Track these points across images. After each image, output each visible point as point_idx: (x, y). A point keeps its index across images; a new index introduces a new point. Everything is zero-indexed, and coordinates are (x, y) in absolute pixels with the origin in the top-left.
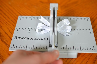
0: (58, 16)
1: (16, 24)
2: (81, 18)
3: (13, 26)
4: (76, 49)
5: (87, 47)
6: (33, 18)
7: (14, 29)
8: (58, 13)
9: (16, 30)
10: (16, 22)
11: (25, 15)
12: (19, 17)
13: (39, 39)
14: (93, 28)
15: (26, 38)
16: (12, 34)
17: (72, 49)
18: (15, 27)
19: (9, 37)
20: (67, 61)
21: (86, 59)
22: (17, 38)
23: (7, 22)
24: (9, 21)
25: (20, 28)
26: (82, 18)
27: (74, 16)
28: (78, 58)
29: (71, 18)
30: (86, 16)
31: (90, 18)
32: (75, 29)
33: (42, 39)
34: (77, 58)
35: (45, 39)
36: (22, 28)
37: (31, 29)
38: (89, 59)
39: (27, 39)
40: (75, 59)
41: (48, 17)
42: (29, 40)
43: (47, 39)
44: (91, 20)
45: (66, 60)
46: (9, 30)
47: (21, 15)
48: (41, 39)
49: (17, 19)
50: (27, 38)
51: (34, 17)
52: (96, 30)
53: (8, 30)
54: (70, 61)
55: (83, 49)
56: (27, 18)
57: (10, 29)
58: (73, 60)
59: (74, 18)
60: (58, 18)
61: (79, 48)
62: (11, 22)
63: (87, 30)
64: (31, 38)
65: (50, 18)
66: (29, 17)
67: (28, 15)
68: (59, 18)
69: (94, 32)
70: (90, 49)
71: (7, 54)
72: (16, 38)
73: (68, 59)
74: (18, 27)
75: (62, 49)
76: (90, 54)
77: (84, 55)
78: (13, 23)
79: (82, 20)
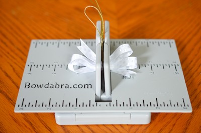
0: (111, 37)
1: (26, 56)
2: (157, 41)
3: (22, 59)
4: (149, 105)
5: (170, 100)
6: (60, 44)
7: (24, 67)
8: (111, 33)
9: (27, 69)
10: (28, 51)
11: (45, 38)
12: (33, 42)
13: (75, 86)
14: (182, 63)
15: (47, 86)
16: (20, 78)
17: (141, 105)
18: (25, 62)
19: (14, 82)
21: (168, 126)
22: (30, 85)
23: (8, 53)
24: (12, 51)
25: (36, 66)
26: (160, 41)
27: (143, 37)
28: (153, 123)
29: (138, 43)
31: (176, 42)
32: (147, 66)
34: (151, 123)
35: (86, 86)
36: (39, 66)
37: (57, 66)
38: (174, 125)
39: (49, 87)
40: (147, 126)
41: (91, 41)
43: (90, 86)
44: (178, 47)
45: (127, 128)
46: (14, 69)
48: (77, 86)
49: (29, 44)
50: (50, 86)
51: (63, 41)
52: (187, 67)
53: (11, 68)
54: (137, 130)
55: (163, 105)
56: (49, 44)
57: (14, 65)
58: (143, 128)
59: (143, 43)
60: (111, 42)
61: (154, 102)
62: (17, 51)
63: (171, 66)
64: (57, 86)
65: (95, 42)
66: (52, 41)
67: (52, 38)
68: (113, 43)
69: (184, 70)
70: (176, 105)
72: (28, 85)
73: (132, 126)
74: (32, 64)
76: (176, 114)
77: (165, 116)
78: (21, 54)
79: (159, 45)
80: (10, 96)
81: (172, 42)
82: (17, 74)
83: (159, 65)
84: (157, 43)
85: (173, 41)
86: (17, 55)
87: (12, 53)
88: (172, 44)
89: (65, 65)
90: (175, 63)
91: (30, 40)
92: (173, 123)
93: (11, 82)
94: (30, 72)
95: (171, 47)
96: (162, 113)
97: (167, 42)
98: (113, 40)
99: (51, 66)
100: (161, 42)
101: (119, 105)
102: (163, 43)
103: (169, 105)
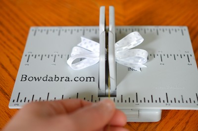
0: (116, 24)
1: (24, 45)
2: (168, 28)
3: (19, 49)
4: (158, 101)
6: (61, 32)
7: (21, 57)
8: (116, 19)
9: (24, 59)
10: (25, 39)
11: (44, 25)
12: (32, 29)
13: (76, 79)
15: (46, 79)
16: (17, 69)
17: (149, 101)
18: (22, 52)
19: (10, 75)
20: (137, 130)
21: (180, 124)
22: (27, 78)
23: (5, 42)
24: (9, 40)
25: (34, 56)
26: (170, 28)
27: (152, 24)
28: (164, 120)
29: (147, 31)
30: (178, 25)
31: (189, 28)
32: (156, 56)
33: (82, 79)
35: (89, 79)
36: (37, 56)
37: (57, 56)
38: (187, 122)
39: (48, 80)
40: (157, 124)
41: (95, 28)
42: (54, 82)
43: (92, 79)
44: (190, 33)
45: (135, 126)
46: (10, 60)
47: (37, 25)
48: (79, 79)
49: (27, 33)
50: (48, 78)
51: (64, 28)
53: (8, 59)
55: (173, 101)
56: (49, 32)
57: (11, 56)
59: (152, 30)
60: (117, 29)
61: (164, 98)
62: (14, 41)
63: (183, 56)
64: (57, 79)
65: (99, 30)
66: (52, 28)
67: (52, 25)
68: (119, 30)
70: (189, 101)
71: (6, 114)
72: (25, 78)
73: (140, 123)
74: (30, 54)
75: (126, 101)
77: (177, 113)
78: (18, 44)
79: (170, 33)
80: (6, 91)
81: (185, 30)
82: (14, 66)
83: (169, 56)
84: (168, 31)
85: (186, 28)
86: (14, 44)
87: (9, 43)
88: (184, 32)
89: (65, 55)
90: (187, 53)
91: (28, 27)
92: (187, 121)
93: (7, 74)
94: (27, 63)
95: (183, 34)
96: (173, 110)
97: (179, 30)
98: (119, 27)
99: (50, 56)
100: (173, 30)
101: (124, 101)
102: (174, 30)
103: (181, 101)
